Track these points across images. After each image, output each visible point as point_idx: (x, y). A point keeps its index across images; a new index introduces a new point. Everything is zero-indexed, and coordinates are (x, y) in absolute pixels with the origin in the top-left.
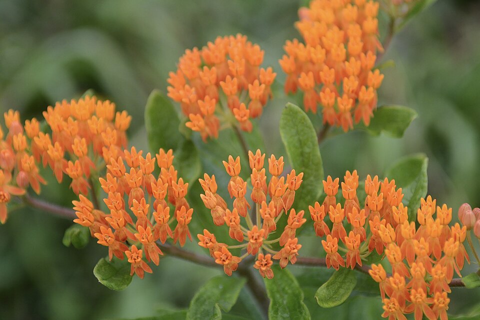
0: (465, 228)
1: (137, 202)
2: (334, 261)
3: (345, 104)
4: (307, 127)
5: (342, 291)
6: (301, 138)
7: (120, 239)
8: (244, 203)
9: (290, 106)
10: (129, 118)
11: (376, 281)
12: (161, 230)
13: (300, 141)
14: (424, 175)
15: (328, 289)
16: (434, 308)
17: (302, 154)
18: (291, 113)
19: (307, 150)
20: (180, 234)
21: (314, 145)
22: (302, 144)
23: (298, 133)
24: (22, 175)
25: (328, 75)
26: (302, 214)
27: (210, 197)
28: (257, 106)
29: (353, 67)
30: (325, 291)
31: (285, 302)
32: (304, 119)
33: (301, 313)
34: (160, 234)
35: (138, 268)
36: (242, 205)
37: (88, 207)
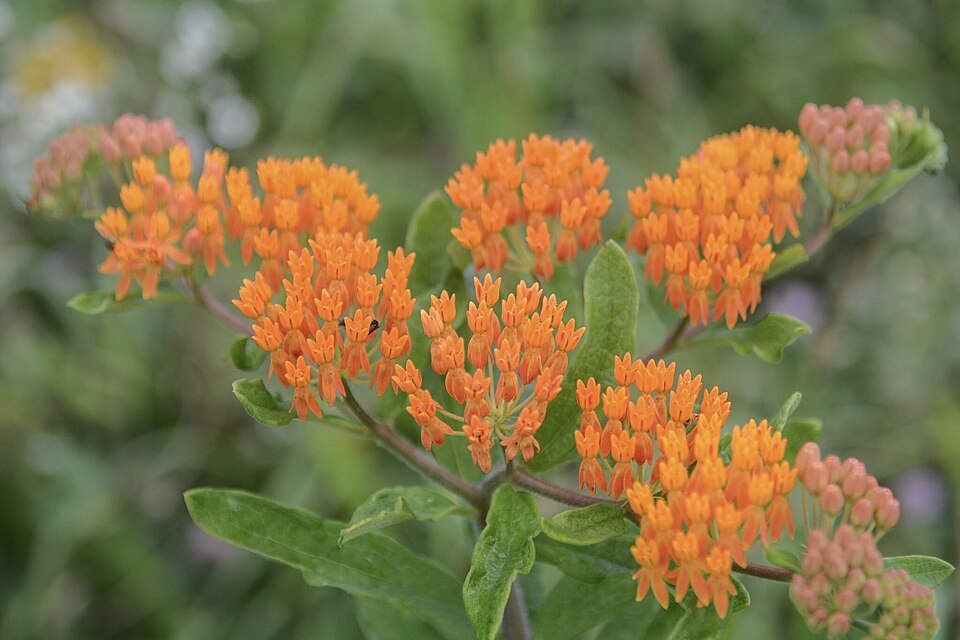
0: (795, 471)
1: (328, 295)
2: (589, 474)
3: (701, 275)
4: (628, 286)
5: (591, 532)
6: (616, 302)
7: (291, 349)
8: (482, 344)
9: (611, 244)
10: (377, 206)
11: (636, 512)
12: (352, 352)
13: (612, 305)
14: (783, 413)
15: (569, 520)
16: (710, 579)
17: (609, 328)
18: (610, 257)
19: (618, 322)
20: (380, 372)
21: (631, 317)
22: (613, 311)
23: (611, 293)
24: (194, 233)
25: (688, 223)
26: (558, 380)
27: (435, 317)
28: (570, 240)
29: (733, 226)
30: (564, 521)
31: (512, 540)
32: (628, 272)
33: (523, 554)
34: (349, 360)
35: (301, 399)
36: (479, 347)
37: (262, 293)
